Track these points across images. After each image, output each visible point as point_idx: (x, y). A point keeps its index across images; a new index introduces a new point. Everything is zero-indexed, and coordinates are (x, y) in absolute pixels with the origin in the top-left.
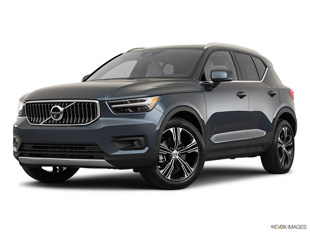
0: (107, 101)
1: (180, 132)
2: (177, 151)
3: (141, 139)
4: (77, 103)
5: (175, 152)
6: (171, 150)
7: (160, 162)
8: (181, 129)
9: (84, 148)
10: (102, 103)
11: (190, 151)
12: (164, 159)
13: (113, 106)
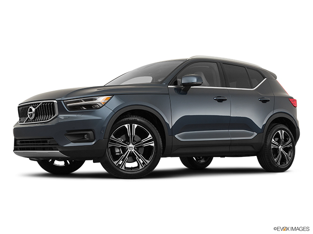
0: (63, 101)
1: (135, 128)
2: (133, 144)
3: (90, 132)
4: (43, 103)
5: (131, 145)
6: (127, 144)
7: (116, 154)
8: (136, 126)
9: (46, 142)
10: (59, 102)
11: (145, 145)
12: (120, 152)
13: (68, 105)
